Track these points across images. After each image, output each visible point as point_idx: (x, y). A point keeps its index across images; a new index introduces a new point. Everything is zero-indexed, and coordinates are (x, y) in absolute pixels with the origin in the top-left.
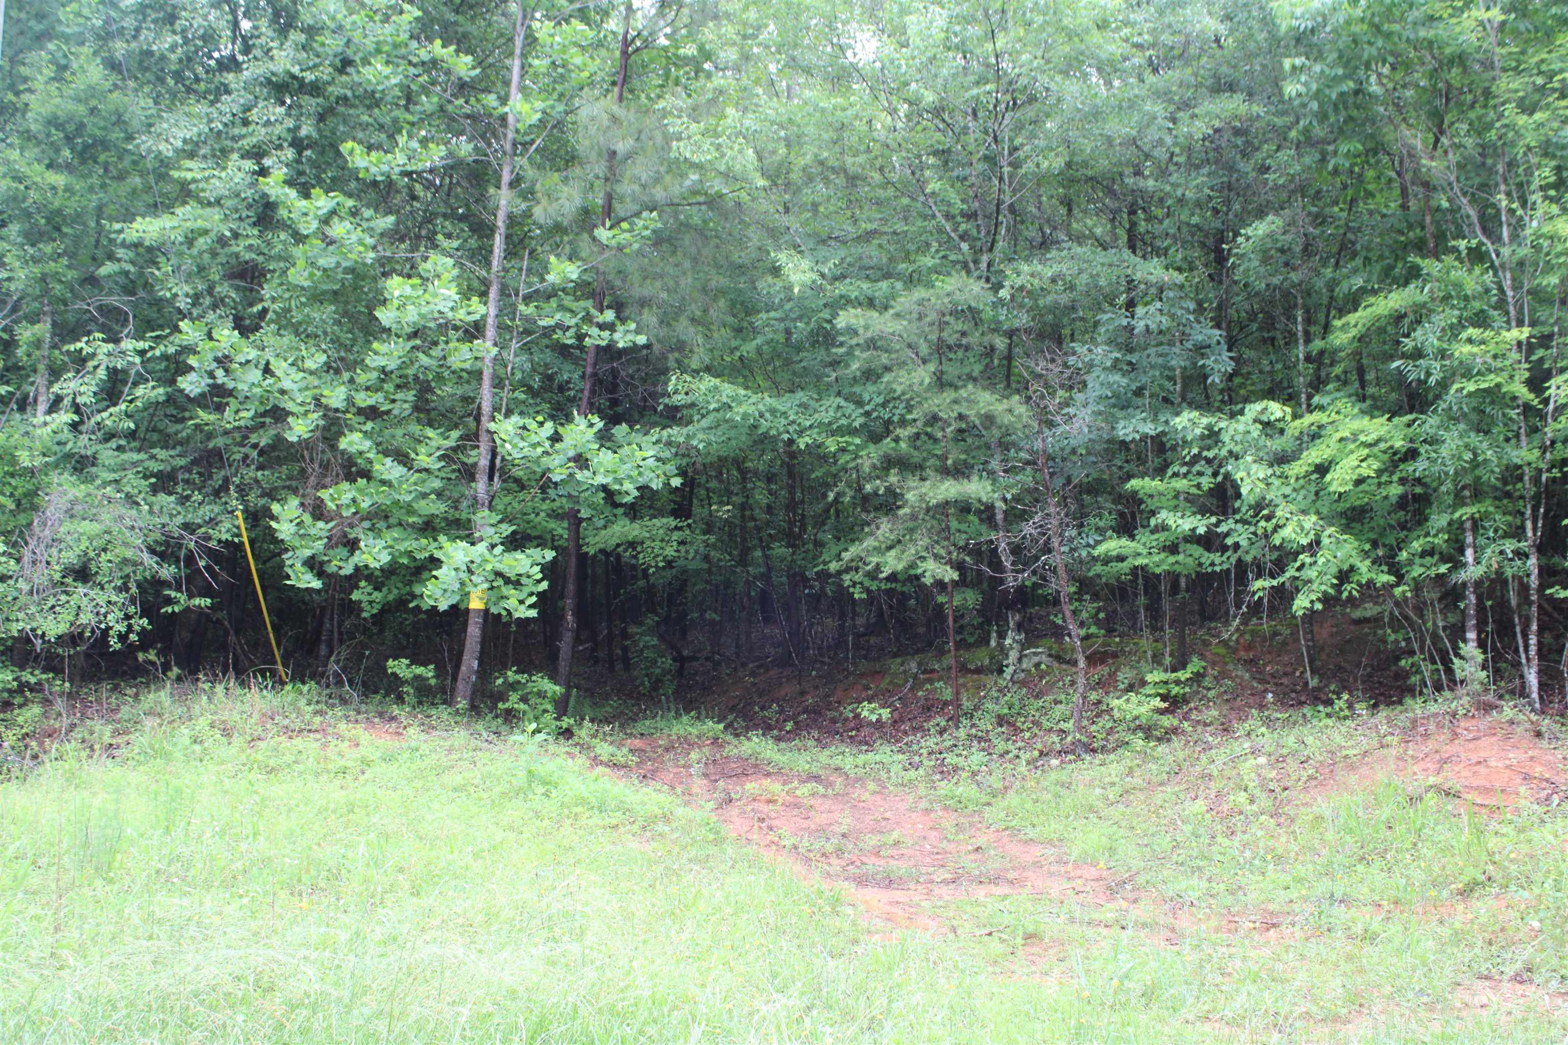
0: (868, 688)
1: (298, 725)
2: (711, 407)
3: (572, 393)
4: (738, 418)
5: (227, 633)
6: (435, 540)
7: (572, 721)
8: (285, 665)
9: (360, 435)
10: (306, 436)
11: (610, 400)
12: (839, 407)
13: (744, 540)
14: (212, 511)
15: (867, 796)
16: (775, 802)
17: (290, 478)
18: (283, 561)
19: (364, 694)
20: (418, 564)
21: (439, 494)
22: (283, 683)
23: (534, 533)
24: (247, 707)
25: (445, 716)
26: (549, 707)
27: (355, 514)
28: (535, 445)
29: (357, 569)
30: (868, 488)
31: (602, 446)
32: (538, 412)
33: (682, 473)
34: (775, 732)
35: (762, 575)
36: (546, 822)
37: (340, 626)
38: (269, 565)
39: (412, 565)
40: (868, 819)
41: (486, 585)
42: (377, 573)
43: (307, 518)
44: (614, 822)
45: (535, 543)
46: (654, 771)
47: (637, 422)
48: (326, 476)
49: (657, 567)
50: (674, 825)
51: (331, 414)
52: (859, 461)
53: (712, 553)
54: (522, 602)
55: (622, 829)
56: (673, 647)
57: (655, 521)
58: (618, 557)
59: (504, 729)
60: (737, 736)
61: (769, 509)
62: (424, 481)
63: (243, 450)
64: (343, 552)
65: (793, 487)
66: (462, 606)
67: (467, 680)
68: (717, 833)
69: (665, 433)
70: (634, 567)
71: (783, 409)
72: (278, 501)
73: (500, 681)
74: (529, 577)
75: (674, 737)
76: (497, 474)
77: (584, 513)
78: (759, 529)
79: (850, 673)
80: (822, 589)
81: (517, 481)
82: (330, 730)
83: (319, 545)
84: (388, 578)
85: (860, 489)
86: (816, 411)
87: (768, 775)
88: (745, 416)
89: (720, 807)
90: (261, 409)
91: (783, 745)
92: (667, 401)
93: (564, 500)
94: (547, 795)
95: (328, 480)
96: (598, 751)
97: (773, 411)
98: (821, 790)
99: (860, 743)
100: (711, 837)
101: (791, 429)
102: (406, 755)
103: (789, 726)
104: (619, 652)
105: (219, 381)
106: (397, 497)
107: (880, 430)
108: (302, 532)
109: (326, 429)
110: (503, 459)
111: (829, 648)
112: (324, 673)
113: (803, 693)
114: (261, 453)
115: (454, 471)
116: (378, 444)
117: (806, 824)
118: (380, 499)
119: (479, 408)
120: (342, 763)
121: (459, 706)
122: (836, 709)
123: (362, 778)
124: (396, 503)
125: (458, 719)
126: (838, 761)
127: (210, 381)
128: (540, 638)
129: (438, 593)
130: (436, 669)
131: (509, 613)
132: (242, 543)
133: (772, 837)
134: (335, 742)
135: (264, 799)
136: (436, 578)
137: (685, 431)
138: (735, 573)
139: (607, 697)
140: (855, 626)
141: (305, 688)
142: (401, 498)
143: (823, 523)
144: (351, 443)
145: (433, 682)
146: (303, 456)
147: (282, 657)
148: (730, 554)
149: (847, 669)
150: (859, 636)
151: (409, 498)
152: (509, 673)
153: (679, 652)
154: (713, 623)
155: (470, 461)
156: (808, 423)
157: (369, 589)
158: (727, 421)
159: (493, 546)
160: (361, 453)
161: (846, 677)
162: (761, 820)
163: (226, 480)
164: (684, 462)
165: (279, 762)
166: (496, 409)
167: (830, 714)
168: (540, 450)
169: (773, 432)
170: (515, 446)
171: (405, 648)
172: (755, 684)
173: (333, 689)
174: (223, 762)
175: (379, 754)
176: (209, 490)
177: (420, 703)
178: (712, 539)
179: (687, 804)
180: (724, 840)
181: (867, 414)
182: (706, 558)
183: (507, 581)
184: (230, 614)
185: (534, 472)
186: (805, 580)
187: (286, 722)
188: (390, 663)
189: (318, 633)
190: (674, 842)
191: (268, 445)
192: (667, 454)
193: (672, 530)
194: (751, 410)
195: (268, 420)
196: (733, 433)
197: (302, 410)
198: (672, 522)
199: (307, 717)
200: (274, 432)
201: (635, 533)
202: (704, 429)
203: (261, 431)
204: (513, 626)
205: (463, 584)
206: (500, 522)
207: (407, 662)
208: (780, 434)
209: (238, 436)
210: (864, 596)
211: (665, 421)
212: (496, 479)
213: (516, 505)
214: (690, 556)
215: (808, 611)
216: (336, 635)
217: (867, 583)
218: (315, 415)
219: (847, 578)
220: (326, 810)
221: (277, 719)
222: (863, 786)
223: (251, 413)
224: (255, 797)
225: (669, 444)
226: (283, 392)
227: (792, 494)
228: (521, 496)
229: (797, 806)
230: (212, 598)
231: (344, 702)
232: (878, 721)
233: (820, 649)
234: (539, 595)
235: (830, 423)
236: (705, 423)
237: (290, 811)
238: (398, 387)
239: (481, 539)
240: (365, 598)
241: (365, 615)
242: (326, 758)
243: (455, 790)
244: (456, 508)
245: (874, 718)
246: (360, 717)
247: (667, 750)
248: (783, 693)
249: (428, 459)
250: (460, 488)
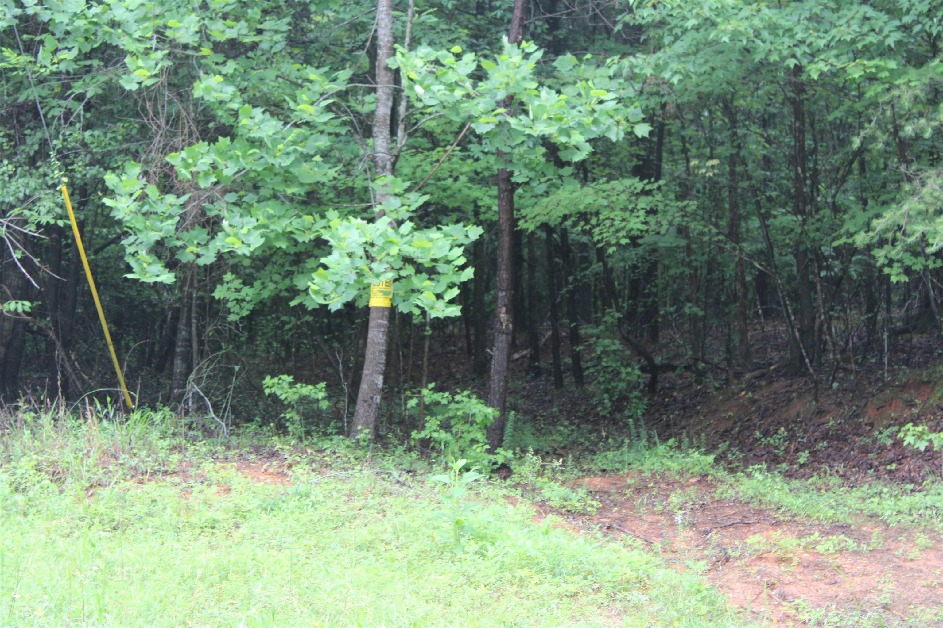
0: (911, 404)
1: (150, 466)
2: (690, 24)
3: (499, 13)
4: (726, 39)
5: (51, 346)
6: (323, 217)
7: (510, 454)
8: (130, 387)
9: (220, 78)
10: (149, 83)
11: (547, 21)
12: (866, 19)
13: (734, 206)
14: (27, 185)
15: (915, 553)
16: (788, 561)
17: (128, 139)
18: (123, 249)
19: (234, 423)
20: (301, 248)
21: (325, 155)
22: (129, 411)
23: (451, 204)
24: (82, 443)
25: (342, 450)
26: (479, 436)
27: (216, 183)
28: (451, 87)
29: (220, 256)
30: (909, 130)
31: (541, 84)
32: (453, 41)
33: (649, 119)
34: (784, 466)
35: (761, 252)
36: (482, 590)
37: (199, 335)
38: (104, 254)
39: (292, 250)
40: (920, 583)
41: (391, 275)
42: (247, 262)
43: (153, 191)
44: (573, 589)
45: (454, 216)
46: (622, 520)
47: (586, 49)
48: (175, 135)
49: (618, 245)
50: (653, 593)
51: (179, 52)
52: (895, 92)
53: (692, 225)
54: (439, 296)
55: (584, 600)
56: (640, 352)
57: (613, 183)
58: (564, 233)
59: (420, 466)
60: (732, 471)
61: (767, 162)
62: (306, 138)
63: (63, 103)
64: (201, 234)
65: (802, 132)
66: (360, 304)
67: (368, 402)
68: (712, 603)
69: (626, 62)
70: (583, 246)
71: (787, 24)
72: (114, 170)
73: (413, 403)
74: (449, 262)
75: (648, 474)
76: (401, 127)
77: (518, 178)
78: (755, 190)
79: (886, 385)
80: (845, 270)
81: (428, 134)
82: (192, 471)
83: (170, 225)
84: (258, 269)
85: (897, 129)
86: (833, 25)
87: (777, 524)
88: (735, 36)
89: (714, 567)
90: (87, 48)
91: (796, 483)
92: (627, 18)
93: (492, 159)
94: (481, 553)
95: (178, 140)
96: (546, 493)
97: (773, 28)
98: (851, 544)
99: (903, 479)
100: (704, 609)
101: (798, 52)
102: (293, 503)
103: (804, 457)
104: (568, 360)
105: (30, 11)
106: (271, 161)
107: (924, 49)
108: (146, 208)
109: (173, 72)
110: (410, 106)
111: (855, 349)
112: (181, 395)
113: (820, 412)
114: (88, 107)
115: (344, 123)
116: (243, 91)
117: (832, 591)
118: (248, 164)
119: (375, 38)
120: (210, 514)
121: (360, 436)
122: (868, 434)
123: (237, 535)
124: (270, 168)
125: (360, 453)
126: (873, 505)
127: (18, 11)
128: (462, 343)
129: (329, 288)
130: (328, 387)
131: (424, 313)
132: (70, 228)
133: (786, 608)
134: (198, 487)
135: (109, 564)
136: (325, 267)
137: (652, 58)
138: (721, 250)
139: (554, 421)
140: (890, 320)
141: (158, 417)
142: (276, 162)
143: (844, 180)
144: (208, 90)
145: (324, 405)
146: (144, 109)
147: (126, 376)
148: (716, 225)
149: (882, 379)
150: (895, 333)
151: (287, 162)
152: (425, 392)
153: (650, 359)
154: (694, 318)
155: (366, 109)
156: (821, 43)
157: (237, 283)
158: (709, 44)
159: (400, 223)
160: (221, 102)
161: (881, 390)
162: (771, 586)
163: (44, 143)
164: (653, 102)
165: (127, 514)
166: (397, 39)
167: (860, 441)
168: (459, 93)
169: (774, 57)
170: (427, 89)
171: (285, 360)
172: (753, 401)
173: (193, 417)
174: (54, 517)
175: (257, 502)
176: (21, 158)
177: (308, 433)
178: (692, 205)
179: (669, 564)
180: (721, 613)
181: (906, 28)
182: (682, 231)
183: (419, 269)
184: (55, 323)
185: (450, 122)
186: (820, 258)
187: (134, 462)
188: (268, 381)
189: (172, 345)
190: (654, 616)
191: (97, 96)
192: (629, 92)
193: (638, 195)
194: (743, 26)
195: (96, 63)
196: (718, 61)
197: (141, 47)
198: (638, 184)
199: (162, 455)
200: (105, 78)
201: (589, 200)
202: (679, 56)
203: (87, 78)
204: (429, 331)
205: (360, 274)
206: (408, 190)
207: (290, 379)
208: (783, 59)
209: (56, 85)
210: (904, 279)
211: (626, 48)
212: (400, 133)
213: (428, 168)
214: (663, 230)
215: (825, 301)
216: (195, 345)
217: (909, 260)
218: (159, 55)
219: (880, 255)
220: (193, 576)
221: (123, 458)
222: (910, 539)
223: (74, 53)
224: (98, 561)
225: (632, 78)
226: (114, 24)
227: (800, 139)
228: (434, 155)
229: (819, 566)
230: (31, 301)
231: (208, 433)
232: (927, 449)
233: (843, 351)
234: (463, 286)
235: (853, 42)
236: (679, 47)
237: (143, 579)
238: (265, 12)
239: (383, 213)
240: (232, 296)
241: (232, 318)
242: (188, 509)
243: (360, 548)
244: (348, 173)
245: (922, 446)
246: (230, 453)
247: (638, 491)
248: (793, 413)
249: (311, 109)
250: (352, 146)
